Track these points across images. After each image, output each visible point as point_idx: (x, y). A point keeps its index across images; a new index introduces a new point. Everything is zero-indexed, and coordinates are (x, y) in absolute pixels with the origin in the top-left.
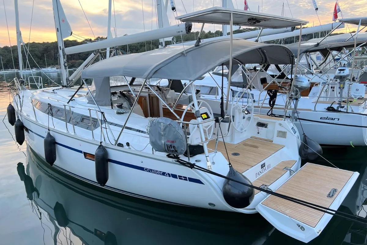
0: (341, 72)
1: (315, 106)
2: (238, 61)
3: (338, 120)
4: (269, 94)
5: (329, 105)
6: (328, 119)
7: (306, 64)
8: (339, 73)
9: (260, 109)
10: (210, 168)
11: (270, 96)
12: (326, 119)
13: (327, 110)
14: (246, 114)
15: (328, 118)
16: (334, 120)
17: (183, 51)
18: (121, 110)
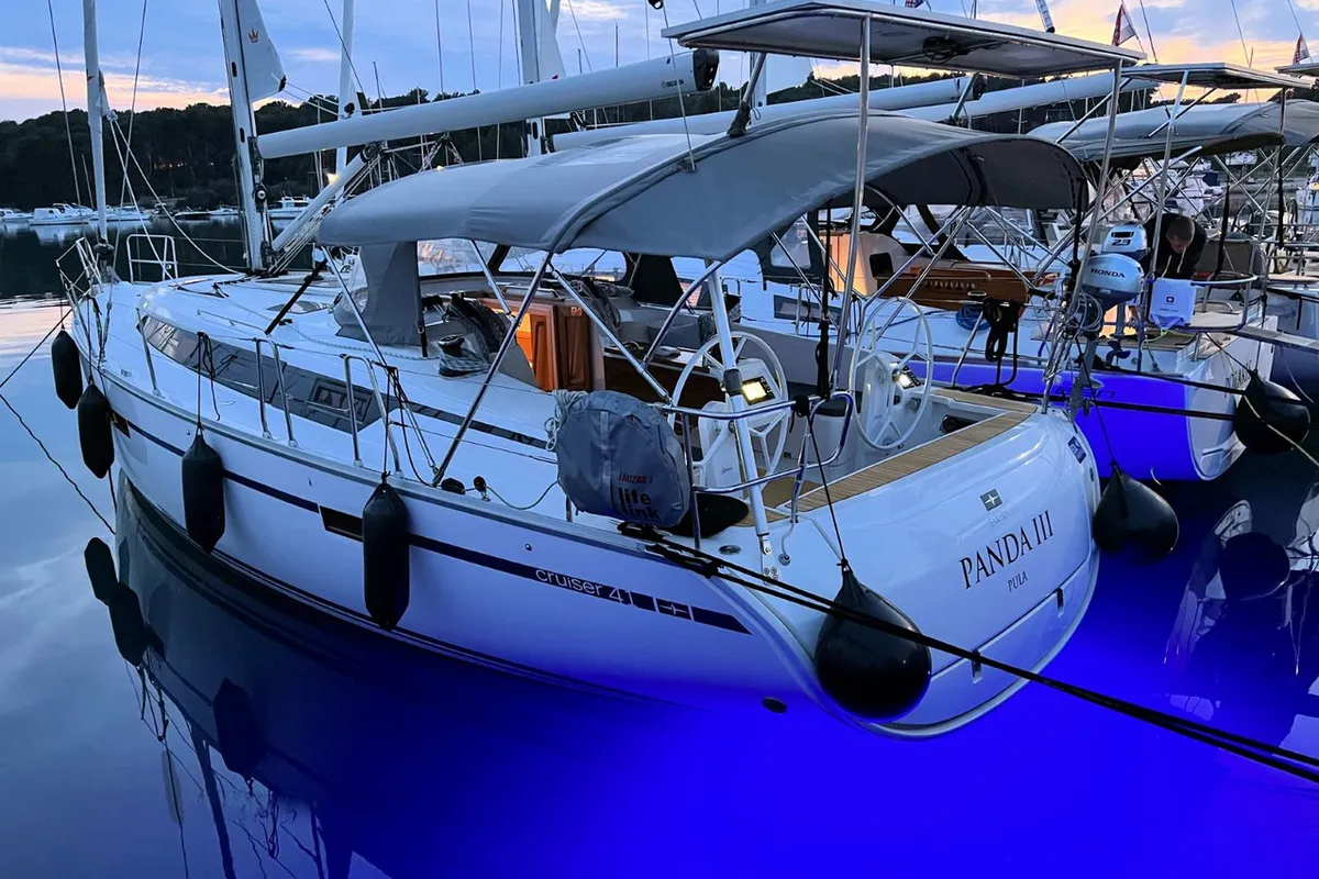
0: (1119, 241)
8: (1114, 244)
10: (770, 575)
14: (905, 387)
17: (687, 155)
18: (459, 364)
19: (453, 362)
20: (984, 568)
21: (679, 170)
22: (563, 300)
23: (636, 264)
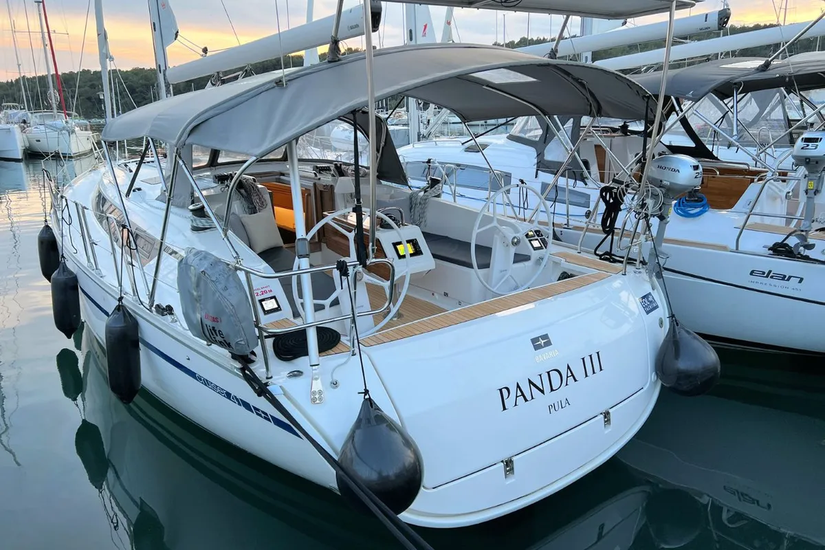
0: (808, 145)
1: (736, 238)
2: (533, 107)
3: (800, 282)
4: (604, 198)
5: (779, 238)
6: (772, 277)
7: (781, 120)
8: (802, 148)
9: (582, 233)
10: (317, 396)
11: (607, 202)
12: (767, 277)
13: (771, 252)
14: (535, 249)
15: (771, 274)
16: (788, 280)
17: (282, 77)
18: (201, 222)
19: (198, 221)
20: (523, 395)
21: (274, 87)
22: (319, 179)
23: (379, 155)
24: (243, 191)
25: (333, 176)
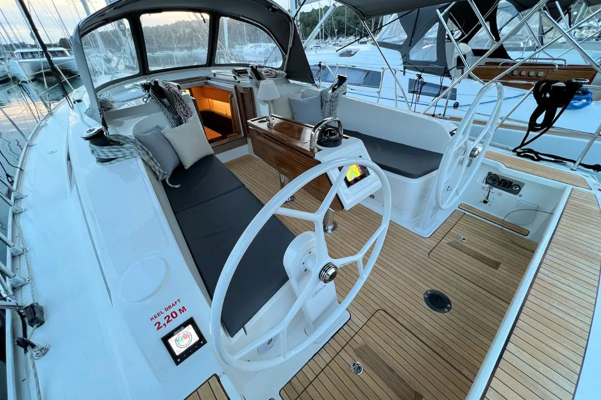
19: (99, 152)
22: (239, 82)
23: (287, 57)
24: (165, 100)
25: (250, 78)
